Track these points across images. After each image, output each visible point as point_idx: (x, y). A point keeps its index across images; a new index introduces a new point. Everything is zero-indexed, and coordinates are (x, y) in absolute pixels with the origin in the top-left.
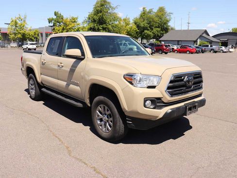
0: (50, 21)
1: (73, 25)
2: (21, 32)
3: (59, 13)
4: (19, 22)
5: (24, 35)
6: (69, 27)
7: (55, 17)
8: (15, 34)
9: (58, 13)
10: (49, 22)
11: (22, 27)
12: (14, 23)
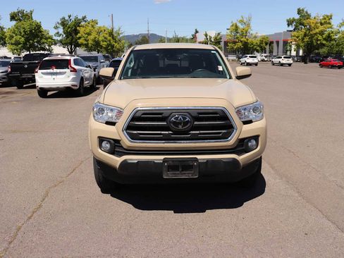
0: (290, 23)
1: (321, 28)
2: (242, 40)
3: (305, 10)
4: (241, 26)
5: (246, 44)
6: (314, 32)
7: (297, 17)
8: (235, 43)
9: (303, 10)
10: (288, 25)
11: (244, 33)
12: (234, 27)
